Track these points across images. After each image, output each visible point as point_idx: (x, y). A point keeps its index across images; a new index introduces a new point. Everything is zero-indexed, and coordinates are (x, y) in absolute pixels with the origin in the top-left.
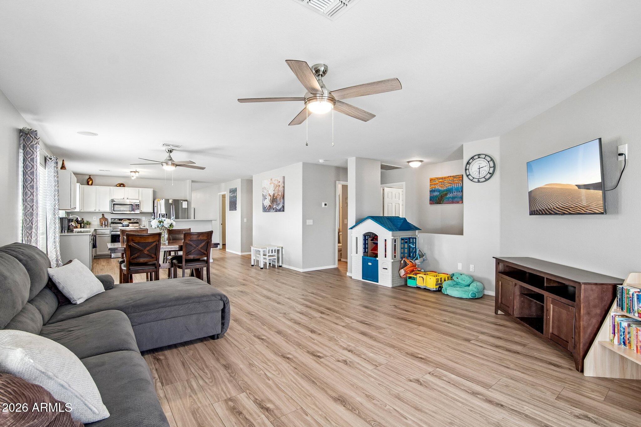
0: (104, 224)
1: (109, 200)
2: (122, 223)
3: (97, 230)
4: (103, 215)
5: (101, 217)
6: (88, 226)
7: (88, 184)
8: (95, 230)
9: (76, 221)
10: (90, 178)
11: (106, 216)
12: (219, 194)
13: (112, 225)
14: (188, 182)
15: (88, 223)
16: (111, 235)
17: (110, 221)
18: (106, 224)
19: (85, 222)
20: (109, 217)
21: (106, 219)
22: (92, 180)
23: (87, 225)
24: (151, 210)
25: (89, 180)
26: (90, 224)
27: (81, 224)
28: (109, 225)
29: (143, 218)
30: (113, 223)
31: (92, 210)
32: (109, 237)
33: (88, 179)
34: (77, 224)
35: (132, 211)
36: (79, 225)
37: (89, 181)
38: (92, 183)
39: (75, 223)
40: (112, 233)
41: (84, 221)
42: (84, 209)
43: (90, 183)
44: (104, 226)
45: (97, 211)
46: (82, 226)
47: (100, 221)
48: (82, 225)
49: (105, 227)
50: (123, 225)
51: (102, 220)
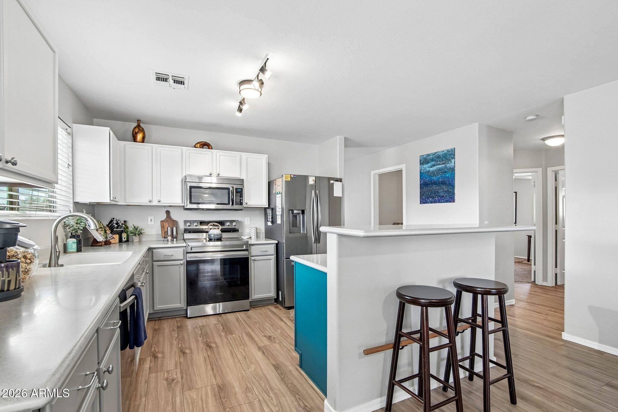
0: (169, 233)
1: (180, 180)
2: (207, 232)
3: (154, 250)
4: (168, 213)
5: (164, 217)
6: (136, 239)
7: (135, 140)
8: (150, 249)
9: (109, 227)
10: (139, 126)
11: (174, 216)
12: (373, 173)
13: (187, 236)
14: (339, 140)
15: (138, 233)
16: (187, 261)
17: (182, 226)
18: (175, 233)
19: (131, 229)
20: (180, 217)
21: (175, 223)
22: (143, 131)
23: (134, 237)
24: (264, 203)
25: (137, 130)
26: (140, 234)
27: (120, 234)
28: (180, 237)
29: (246, 221)
30: (187, 231)
31: (144, 200)
32: (182, 267)
33: (135, 128)
34: (111, 235)
35: (229, 204)
36: (117, 237)
37: (136, 133)
38: (144, 138)
39: (105, 232)
40: (189, 255)
41: (127, 228)
42: (125, 199)
43: (140, 136)
44: (170, 238)
45: (155, 203)
46: (124, 240)
47: (163, 227)
48: (124, 236)
49: (172, 240)
50: (209, 235)
51: (166, 225)
